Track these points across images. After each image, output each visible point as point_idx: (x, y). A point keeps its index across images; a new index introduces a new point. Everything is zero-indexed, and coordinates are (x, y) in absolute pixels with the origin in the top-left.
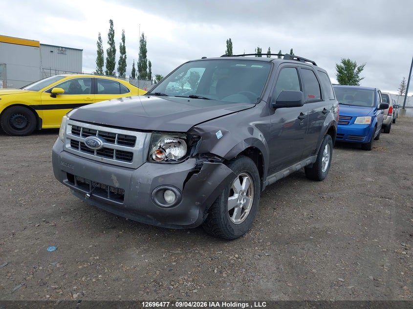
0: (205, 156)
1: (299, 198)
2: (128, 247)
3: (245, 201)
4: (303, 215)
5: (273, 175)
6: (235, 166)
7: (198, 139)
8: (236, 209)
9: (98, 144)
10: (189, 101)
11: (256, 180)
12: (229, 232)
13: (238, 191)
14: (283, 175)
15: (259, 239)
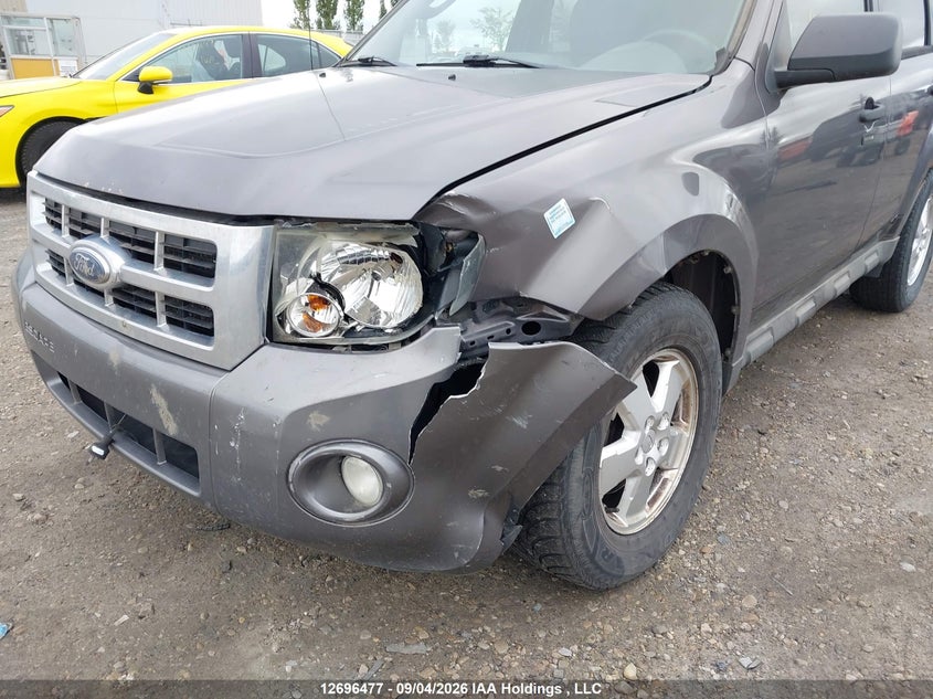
0: (503, 307)
1: (836, 384)
2: (248, 622)
3: (665, 449)
4: (861, 454)
5: (765, 326)
6: (628, 336)
7: (466, 244)
8: (631, 485)
9: (103, 272)
10: (453, 78)
11: (706, 367)
12: (602, 571)
13: (640, 417)
14: (793, 320)
15: (713, 579)
